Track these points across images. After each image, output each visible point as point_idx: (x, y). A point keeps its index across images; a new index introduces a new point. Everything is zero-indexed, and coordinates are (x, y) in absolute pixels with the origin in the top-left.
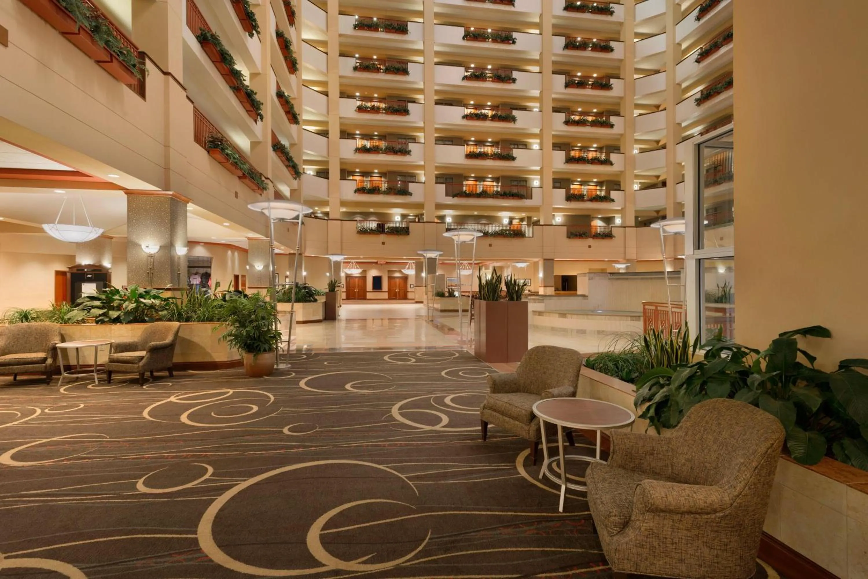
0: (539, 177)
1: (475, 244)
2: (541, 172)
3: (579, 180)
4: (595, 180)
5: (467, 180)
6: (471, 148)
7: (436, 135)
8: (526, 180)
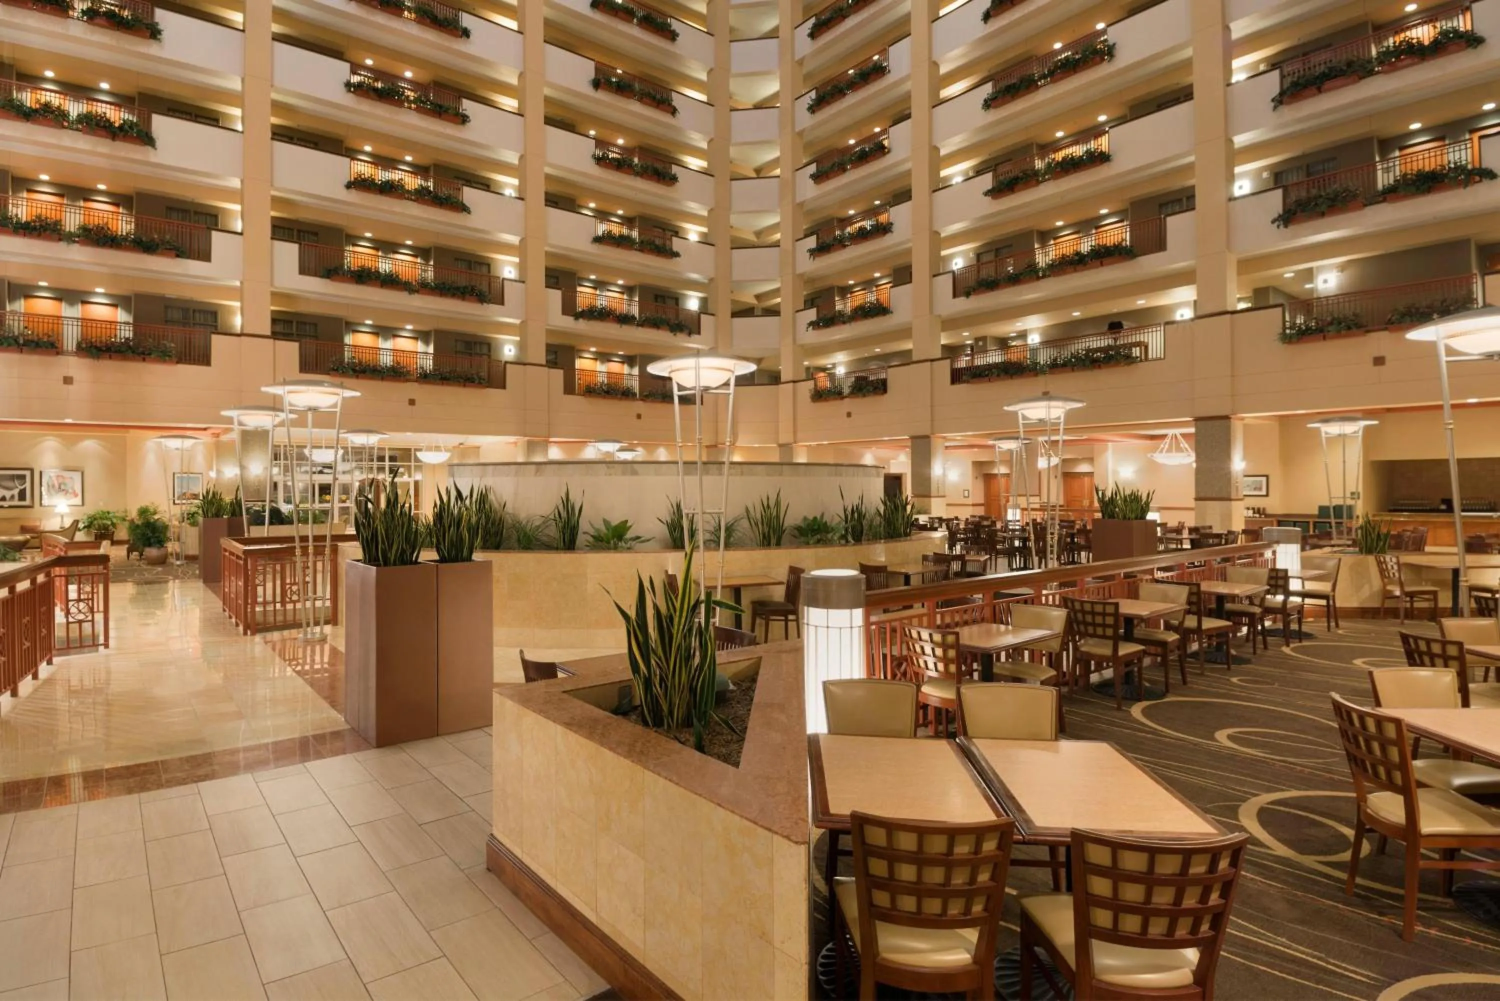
0: (516, 260)
1: (338, 414)
2: (521, 250)
3: (593, 277)
4: (620, 282)
5: (355, 245)
6: (364, 169)
7: (275, 120)
8: (486, 264)
